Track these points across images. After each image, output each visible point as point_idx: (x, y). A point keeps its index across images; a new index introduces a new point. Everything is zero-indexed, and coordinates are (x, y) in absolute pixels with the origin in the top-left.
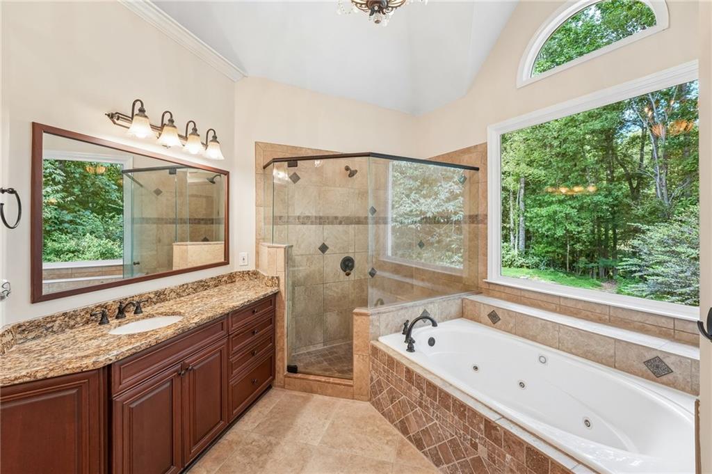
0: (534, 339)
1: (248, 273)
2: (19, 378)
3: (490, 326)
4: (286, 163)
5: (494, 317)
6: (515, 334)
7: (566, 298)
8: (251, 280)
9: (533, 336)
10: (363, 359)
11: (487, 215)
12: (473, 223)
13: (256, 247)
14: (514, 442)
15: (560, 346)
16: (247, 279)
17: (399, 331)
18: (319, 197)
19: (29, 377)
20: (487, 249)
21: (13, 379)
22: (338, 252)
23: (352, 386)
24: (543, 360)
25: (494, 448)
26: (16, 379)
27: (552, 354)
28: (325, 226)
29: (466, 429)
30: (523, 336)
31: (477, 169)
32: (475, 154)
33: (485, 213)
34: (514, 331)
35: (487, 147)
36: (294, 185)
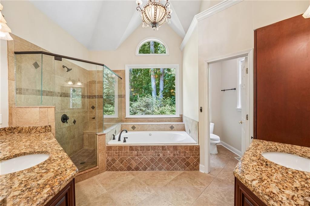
0: (146, 130)
1: (4, 129)
2: (47, 199)
3: (132, 131)
4: (54, 57)
5: (134, 128)
6: (141, 131)
7: (150, 118)
8: (7, 134)
9: (146, 129)
10: (103, 154)
11: (125, 95)
12: (120, 98)
13: (9, 110)
14: (170, 147)
15: (153, 130)
16: (4, 134)
17: (111, 139)
18: (50, 80)
19: (52, 195)
20: (125, 107)
21: (43, 202)
22: (60, 112)
23: (98, 168)
24: (150, 135)
25: (164, 152)
26: (45, 201)
27: (152, 133)
28: (54, 97)
29: (156, 152)
30: (143, 131)
31: (122, 79)
32: (120, 73)
33: (124, 94)
34: (140, 130)
35: (125, 71)
36: (35, 70)
